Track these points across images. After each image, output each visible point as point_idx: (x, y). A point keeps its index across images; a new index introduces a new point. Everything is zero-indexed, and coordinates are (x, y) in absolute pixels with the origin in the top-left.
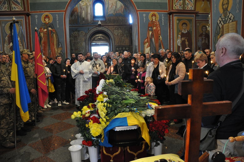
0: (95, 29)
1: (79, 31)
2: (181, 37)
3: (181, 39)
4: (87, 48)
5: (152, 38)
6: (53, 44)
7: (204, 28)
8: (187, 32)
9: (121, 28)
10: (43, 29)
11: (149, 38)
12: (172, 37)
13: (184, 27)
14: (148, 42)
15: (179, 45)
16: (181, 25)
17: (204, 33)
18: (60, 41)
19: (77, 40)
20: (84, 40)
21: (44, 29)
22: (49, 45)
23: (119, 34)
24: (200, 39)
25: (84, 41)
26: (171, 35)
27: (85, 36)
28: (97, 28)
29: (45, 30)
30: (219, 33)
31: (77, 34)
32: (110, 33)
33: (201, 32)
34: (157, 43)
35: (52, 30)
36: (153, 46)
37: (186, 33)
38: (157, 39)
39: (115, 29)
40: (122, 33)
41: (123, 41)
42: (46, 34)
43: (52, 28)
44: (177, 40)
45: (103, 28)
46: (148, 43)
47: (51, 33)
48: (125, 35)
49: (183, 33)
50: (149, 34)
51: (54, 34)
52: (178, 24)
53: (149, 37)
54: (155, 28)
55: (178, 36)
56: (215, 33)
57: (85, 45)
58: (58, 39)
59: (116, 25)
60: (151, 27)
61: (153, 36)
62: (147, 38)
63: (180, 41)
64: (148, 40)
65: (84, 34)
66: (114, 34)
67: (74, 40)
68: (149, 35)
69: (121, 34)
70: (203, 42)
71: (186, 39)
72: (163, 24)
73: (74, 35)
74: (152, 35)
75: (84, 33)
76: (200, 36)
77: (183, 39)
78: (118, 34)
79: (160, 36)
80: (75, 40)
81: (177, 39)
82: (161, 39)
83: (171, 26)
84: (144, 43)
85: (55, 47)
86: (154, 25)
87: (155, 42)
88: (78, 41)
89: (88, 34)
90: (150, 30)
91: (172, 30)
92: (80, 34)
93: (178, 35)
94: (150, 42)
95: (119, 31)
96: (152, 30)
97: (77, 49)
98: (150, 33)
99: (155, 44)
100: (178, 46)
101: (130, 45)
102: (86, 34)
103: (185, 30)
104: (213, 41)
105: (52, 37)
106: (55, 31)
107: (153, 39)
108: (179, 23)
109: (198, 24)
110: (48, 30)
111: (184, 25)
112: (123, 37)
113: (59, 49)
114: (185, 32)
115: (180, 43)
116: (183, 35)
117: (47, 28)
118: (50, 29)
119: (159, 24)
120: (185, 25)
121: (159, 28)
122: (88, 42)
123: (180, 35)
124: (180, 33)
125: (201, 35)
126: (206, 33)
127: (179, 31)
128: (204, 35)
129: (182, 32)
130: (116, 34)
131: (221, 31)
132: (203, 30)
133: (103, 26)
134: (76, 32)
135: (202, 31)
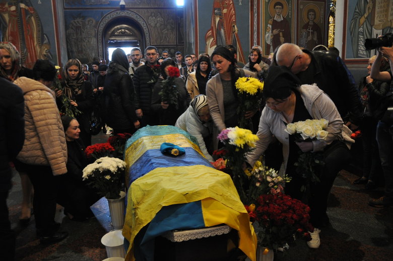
0: (114, 15)
1: (84, 18)
2: (273, 29)
3: (272, 32)
4: (99, 50)
5: (220, 30)
6: (32, 38)
7: (311, 13)
8: (282, 19)
9: (161, 14)
10: (7, 6)
11: (215, 28)
12: (255, 28)
13: (277, 10)
14: (212, 36)
15: (269, 42)
16: (273, 6)
17: (311, 23)
18: (44, 33)
19: (81, 34)
20: (93, 34)
21: (10, 5)
22: (23, 40)
23: (158, 25)
24: (304, 33)
25: (95, 36)
26: (255, 23)
27: (95, 27)
28: (119, 12)
29: (13, 8)
30: (365, 12)
31: (81, 23)
32: (141, 22)
33: (306, 20)
34: (229, 39)
35: (27, 8)
36: (222, 43)
37: (282, 21)
38: (230, 31)
39: (151, 15)
40: (163, 23)
41: (165, 37)
42: (15, 16)
43: (26, 5)
44: (265, 34)
45: (129, 12)
46: (213, 39)
47: (26, 15)
48: (169, 27)
50: (215, 21)
51: (33, 18)
52: (267, 4)
53: (215, 26)
54: (225, 11)
55: (266, 26)
56: (355, 12)
57: (96, 43)
58: (40, 27)
59: (152, 8)
60: (219, 9)
61: (222, 25)
62: (212, 29)
63: (270, 36)
64: (213, 32)
65: (94, 24)
66: (149, 24)
67: (75, 35)
68: (215, 23)
69: (161, 25)
70: (310, 38)
71: (280, 31)
72: (240, 4)
73: (75, 24)
74: (221, 23)
75: (94, 22)
76: (303, 28)
77: (275, 32)
78: (156, 24)
79: (234, 26)
80: (77, 34)
81: (266, 31)
82: (236, 32)
83: (255, 7)
84: (206, 38)
85: (35, 43)
86: (225, 6)
87: (225, 36)
88: (84, 35)
89: (102, 23)
90: (216, 14)
91: (256, 14)
92: (87, 23)
94: (217, 37)
95: (158, 19)
96: (220, 15)
97: (82, 50)
98: (218, 19)
99: (226, 40)
100: (267, 44)
101: (177, 45)
102: (97, 22)
103: (280, 15)
104: (350, 28)
105: (29, 22)
106: (34, 10)
107: (222, 31)
108: (268, 2)
109: (301, 7)
110: (19, 9)
111: (277, 7)
112: (166, 29)
113: (43, 47)
114: (279, 19)
115: (270, 39)
116: (275, 25)
117: (17, 5)
118: (23, 6)
119: (233, 3)
120: (280, 7)
121: (233, 11)
122: (101, 38)
123: (270, 24)
124: (270, 21)
125: (306, 26)
126: (314, 22)
127: (269, 17)
128: (311, 25)
129: (274, 20)
130: (153, 24)
131: (369, 8)
132: (310, 17)
133: (128, 9)
134: (80, 20)
135: (308, 18)
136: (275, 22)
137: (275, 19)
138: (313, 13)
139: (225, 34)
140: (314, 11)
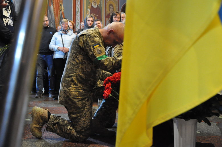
5: (50, 6)
8: (97, 7)
24: (107, 21)
34: (57, 16)
36: (52, 18)
37: (96, 8)
38: (58, 9)
44: (86, 16)
49: (93, 7)
55: (87, 10)
61: (52, 2)
71: (95, 16)
76: (107, 17)
79: (61, 5)
81: (86, 14)
82: (63, 11)
87: (54, 12)
93: (87, 8)
99: (55, 16)
103: (95, 3)
107: (52, 7)
114: (95, 6)
123: (89, 9)
124: (89, 7)
127: (89, 3)
136: (92, 7)
137: (92, 5)
138: (112, 7)
139: (54, 10)
140: (112, 6)
